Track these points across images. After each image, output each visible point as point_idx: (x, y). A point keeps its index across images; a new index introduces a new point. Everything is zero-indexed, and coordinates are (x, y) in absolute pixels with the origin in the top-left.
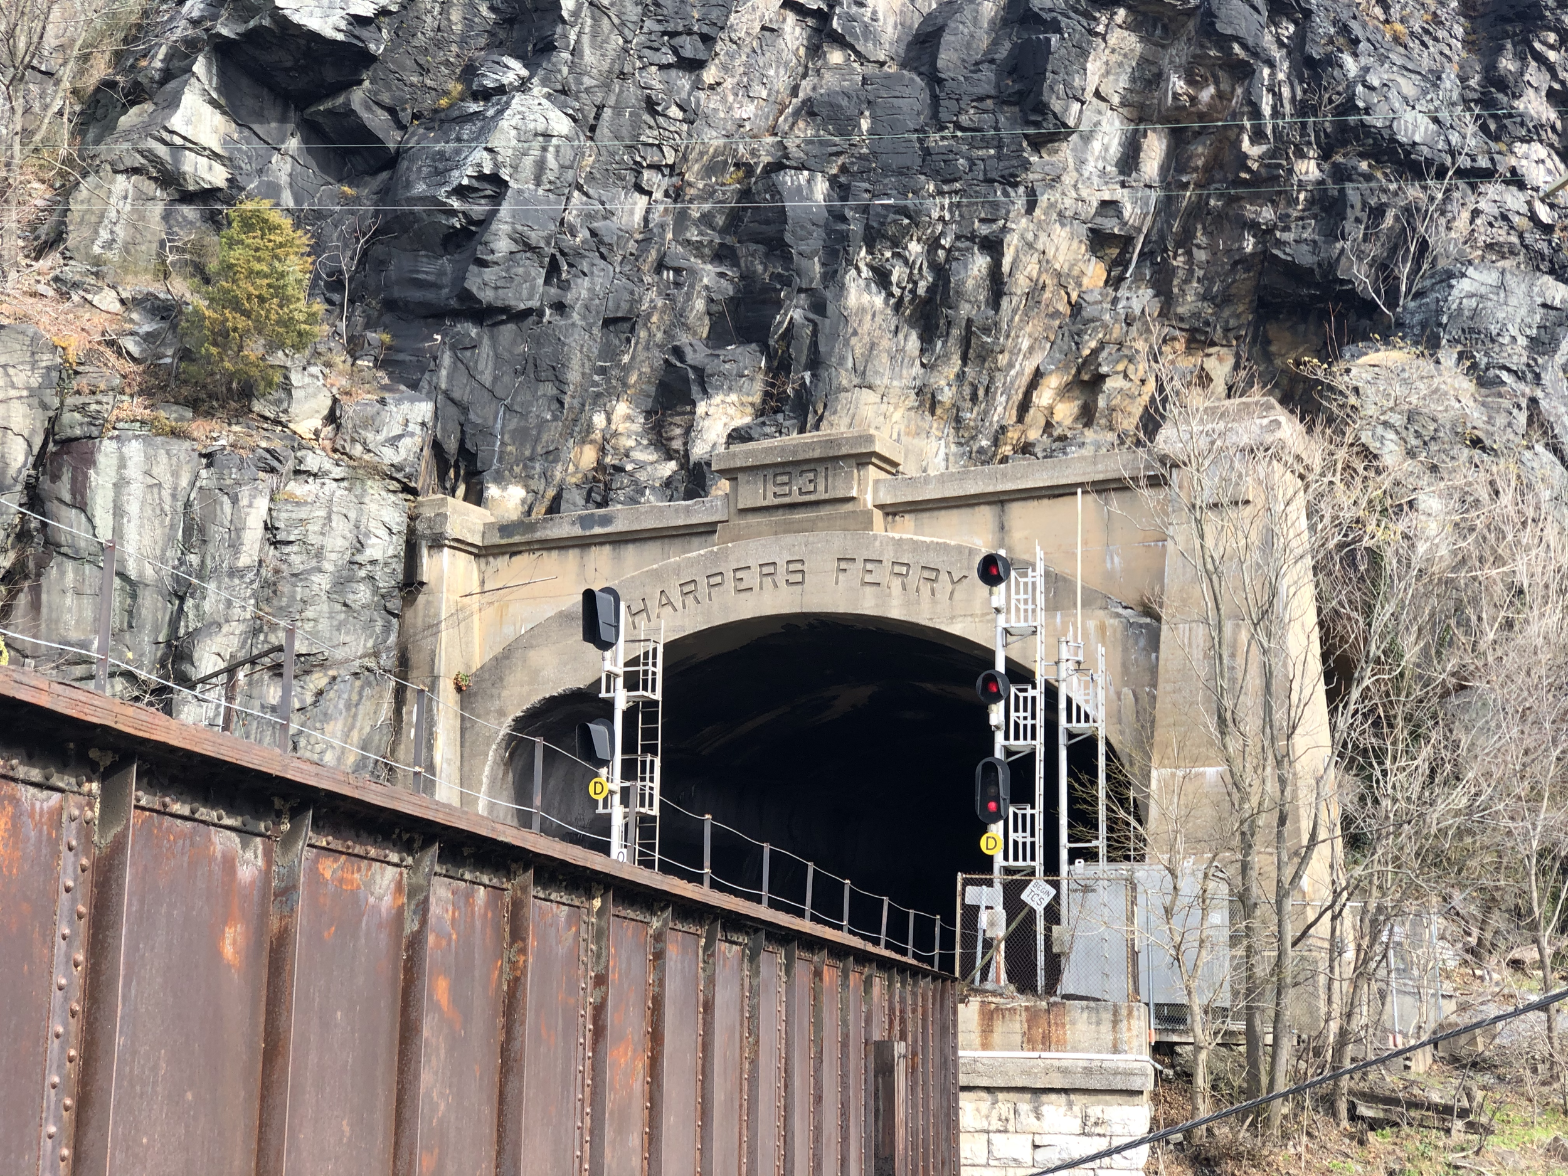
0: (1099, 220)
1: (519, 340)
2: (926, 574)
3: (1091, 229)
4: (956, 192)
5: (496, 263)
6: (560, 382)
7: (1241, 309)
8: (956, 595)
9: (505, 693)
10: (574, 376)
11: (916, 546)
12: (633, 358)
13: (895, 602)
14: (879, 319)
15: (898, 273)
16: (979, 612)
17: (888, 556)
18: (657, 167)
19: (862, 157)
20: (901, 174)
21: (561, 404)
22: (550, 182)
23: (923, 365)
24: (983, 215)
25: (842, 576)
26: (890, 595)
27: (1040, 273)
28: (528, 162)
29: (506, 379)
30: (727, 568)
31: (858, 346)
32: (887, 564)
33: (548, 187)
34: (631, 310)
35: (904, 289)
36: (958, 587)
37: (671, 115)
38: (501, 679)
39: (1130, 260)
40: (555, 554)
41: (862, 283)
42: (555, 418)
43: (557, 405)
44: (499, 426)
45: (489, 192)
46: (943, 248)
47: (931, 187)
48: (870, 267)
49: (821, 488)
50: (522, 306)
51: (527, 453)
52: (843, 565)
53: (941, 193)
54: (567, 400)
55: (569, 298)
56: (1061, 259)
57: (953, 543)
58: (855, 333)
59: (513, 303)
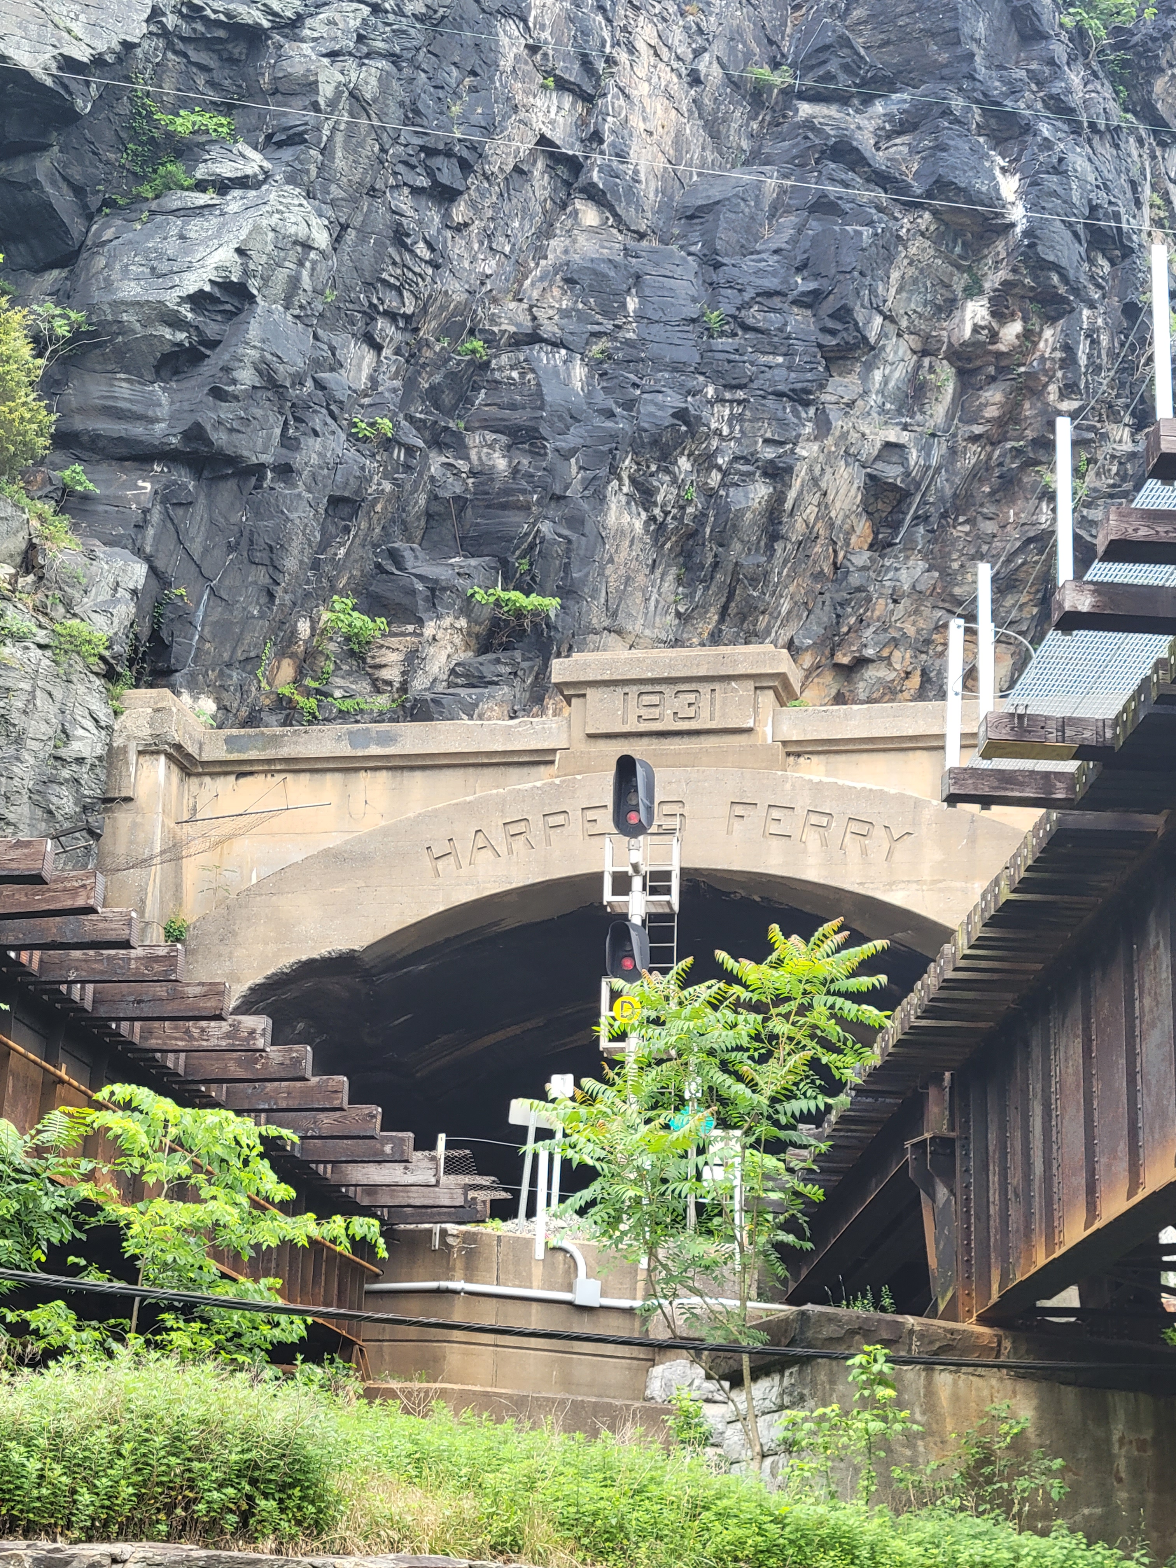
0: (880, 465)
1: (238, 505)
2: (854, 827)
3: (870, 476)
4: (739, 402)
5: (236, 398)
6: (275, 567)
7: (1024, 599)
8: (897, 856)
9: (239, 952)
10: (291, 563)
11: (844, 793)
12: (347, 554)
13: (811, 861)
14: (638, 546)
15: (665, 493)
16: (927, 878)
17: (803, 803)
18: (392, 316)
19: (628, 343)
20: (675, 370)
21: (271, 596)
22: (301, 307)
23: (678, 615)
24: (768, 435)
25: (737, 825)
26: (805, 852)
27: (817, 518)
28: (281, 276)
29: (216, 552)
30: (573, 807)
31: (613, 576)
32: (800, 812)
33: (297, 312)
34: (357, 492)
35: (667, 513)
36: (898, 845)
37: (418, 251)
38: (234, 934)
39: (901, 522)
40: (305, 778)
41: (623, 499)
42: (262, 616)
43: (264, 600)
44: (200, 613)
45: (228, 307)
46: (719, 468)
47: (710, 391)
48: (633, 481)
49: (705, 713)
50: (255, 460)
51: (226, 656)
52: (739, 810)
53: (723, 401)
54: (279, 592)
55: (298, 460)
56: (838, 505)
57: (893, 791)
58: (611, 561)
59: (245, 453)
